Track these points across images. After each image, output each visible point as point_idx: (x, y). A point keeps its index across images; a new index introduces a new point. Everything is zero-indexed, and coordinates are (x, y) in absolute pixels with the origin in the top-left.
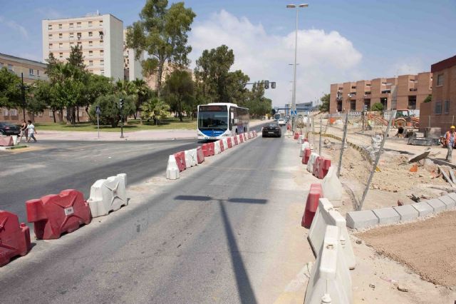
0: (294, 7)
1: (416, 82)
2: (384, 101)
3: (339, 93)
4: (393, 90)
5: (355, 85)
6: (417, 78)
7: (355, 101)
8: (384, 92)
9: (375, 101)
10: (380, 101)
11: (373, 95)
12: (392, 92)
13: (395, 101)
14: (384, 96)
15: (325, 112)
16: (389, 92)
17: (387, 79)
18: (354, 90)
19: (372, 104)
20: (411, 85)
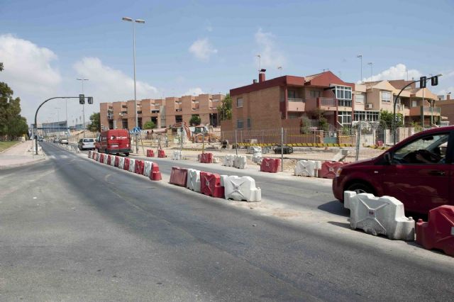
0: (130, 20)
1: (181, 103)
2: (154, 120)
3: (109, 111)
4: (161, 110)
5: (125, 104)
6: (180, 100)
7: (126, 120)
8: (154, 112)
9: (147, 120)
10: (150, 120)
11: (144, 114)
12: (161, 111)
13: (164, 120)
14: (154, 115)
15: (95, 131)
16: (158, 112)
17: (156, 100)
18: (125, 110)
19: (144, 122)
20: (177, 106)
